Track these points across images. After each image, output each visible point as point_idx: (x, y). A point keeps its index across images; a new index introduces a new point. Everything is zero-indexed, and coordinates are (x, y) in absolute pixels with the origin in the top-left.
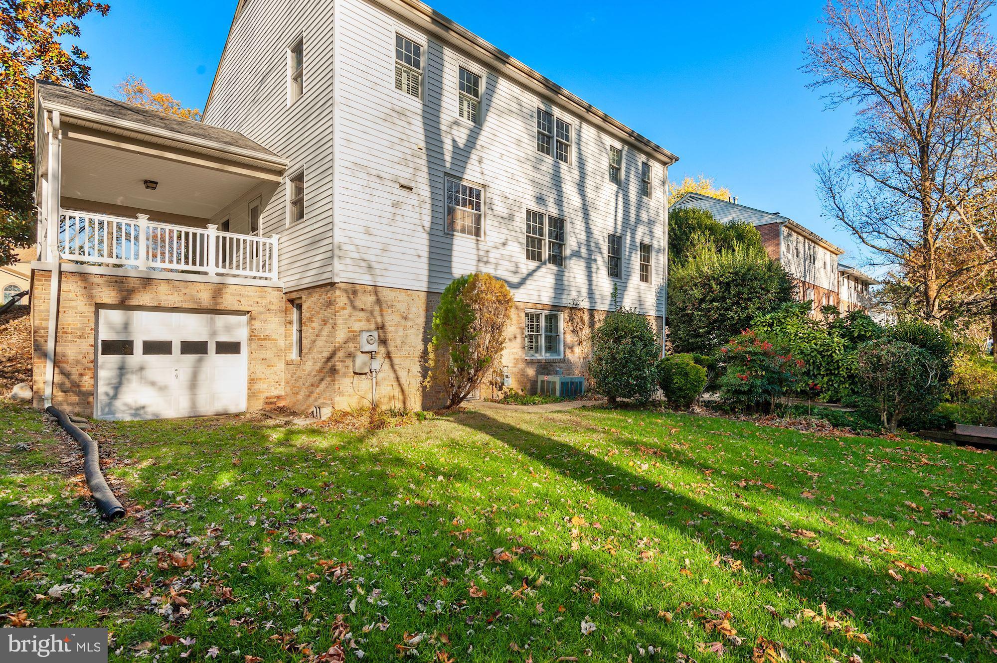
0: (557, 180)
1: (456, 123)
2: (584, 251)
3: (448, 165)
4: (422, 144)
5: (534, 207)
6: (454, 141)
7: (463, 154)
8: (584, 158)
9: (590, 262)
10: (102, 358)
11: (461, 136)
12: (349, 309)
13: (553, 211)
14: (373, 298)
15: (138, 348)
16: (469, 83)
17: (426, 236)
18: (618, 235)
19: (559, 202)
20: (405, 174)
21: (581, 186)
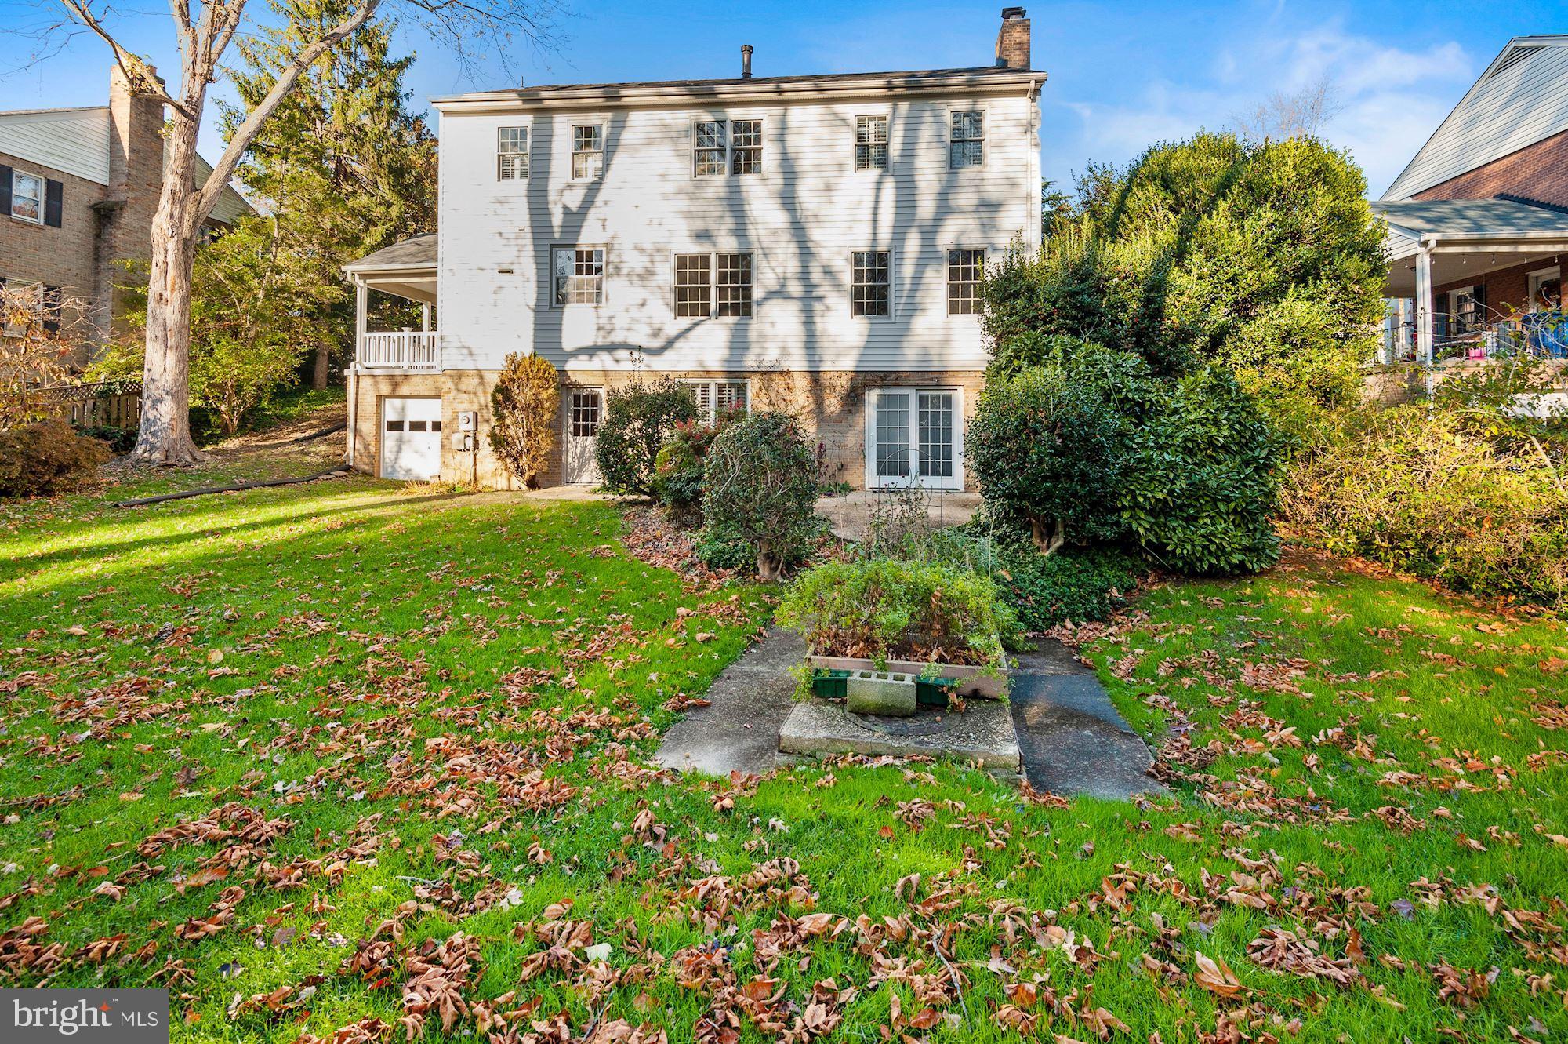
0: (735, 203)
1: (570, 186)
2: (795, 288)
3: (557, 235)
4: (526, 224)
5: (692, 249)
6: (565, 207)
7: (575, 219)
8: (792, 156)
9: (809, 302)
10: (388, 434)
11: (574, 200)
12: (454, 393)
13: (728, 244)
14: (476, 380)
15: (407, 426)
16: (586, 136)
17: (532, 314)
18: (882, 249)
19: (740, 230)
20: (506, 257)
21: (788, 198)
